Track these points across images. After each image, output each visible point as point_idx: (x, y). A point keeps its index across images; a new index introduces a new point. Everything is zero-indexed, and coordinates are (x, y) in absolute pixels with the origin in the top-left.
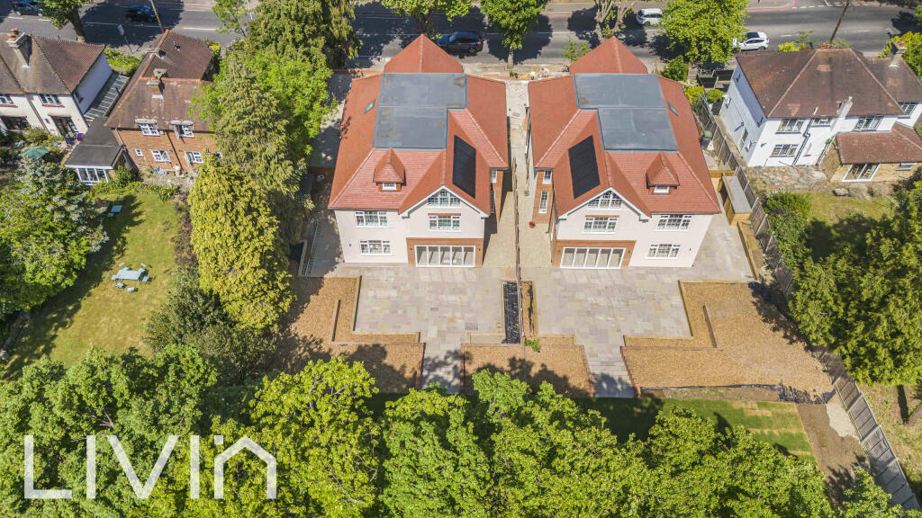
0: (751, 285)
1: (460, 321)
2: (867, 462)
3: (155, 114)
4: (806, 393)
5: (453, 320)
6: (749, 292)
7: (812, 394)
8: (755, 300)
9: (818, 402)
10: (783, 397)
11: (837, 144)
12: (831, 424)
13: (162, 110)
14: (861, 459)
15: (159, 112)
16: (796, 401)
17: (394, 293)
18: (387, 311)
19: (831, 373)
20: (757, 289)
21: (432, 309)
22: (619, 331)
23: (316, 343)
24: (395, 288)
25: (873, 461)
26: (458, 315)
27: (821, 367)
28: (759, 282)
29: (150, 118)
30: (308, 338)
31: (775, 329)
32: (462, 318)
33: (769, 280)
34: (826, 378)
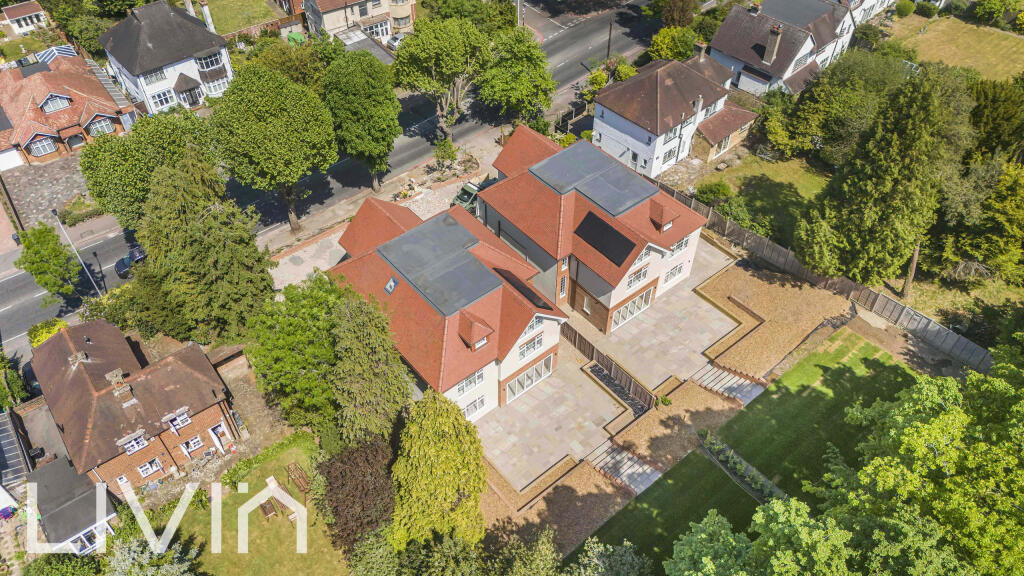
0: (738, 264)
1: (587, 423)
2: (910, 335)
3: (137, 422)
4: (842, 316)
5: (580, 427)
6: (740, 270)
7: (845, 313)
8: (750, 273)
9: (853, 316)
10: (835, 327)
11: (701, 133)
12: (873, 325)
13: (142, 412)
14: (905, 336)
15: (142, 419)
16: (843, 324)
17: (513, 439)
18: (525, 457)
19: (841, 293)
20: (744, 264)
21: (557, 429)
22: (694, 352)
23: (508, 523)
24: (509, 433)
25: (913, 332)
26: (580, 420)
27: (830, 293)
28: (740, 259)
29: (134, 431)
30: (497, 523)
31: (783, 286)
32: (585, 420)
33: (744, 253)
34: (840, 299)
